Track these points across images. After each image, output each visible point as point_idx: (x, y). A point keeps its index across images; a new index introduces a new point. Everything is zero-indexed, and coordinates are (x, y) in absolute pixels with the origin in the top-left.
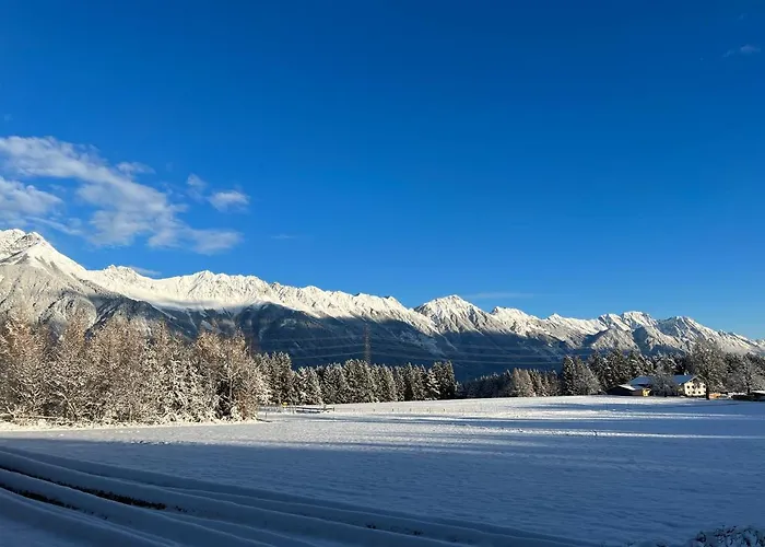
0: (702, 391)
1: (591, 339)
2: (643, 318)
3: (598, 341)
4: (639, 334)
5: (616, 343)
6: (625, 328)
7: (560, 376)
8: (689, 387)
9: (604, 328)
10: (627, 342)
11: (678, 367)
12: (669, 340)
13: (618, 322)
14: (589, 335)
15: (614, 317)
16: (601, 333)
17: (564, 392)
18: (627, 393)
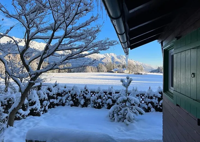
0: (128, 72)
1: (102, 59)
2: (114, 55)
3: (104, 60)
4: (113, 58)
5: (107, 60)
6: (110, 57)
7: (97, 68)
8: (126, 71)
9: (105, 57)
10: (110, 60)
11: (123, 67)
12: (119, 60)
13: (108, 55)
14: (101, 58)
15: (108, 54)
16: (104, 58)
17: (98, 71)
18: (113, 72)
